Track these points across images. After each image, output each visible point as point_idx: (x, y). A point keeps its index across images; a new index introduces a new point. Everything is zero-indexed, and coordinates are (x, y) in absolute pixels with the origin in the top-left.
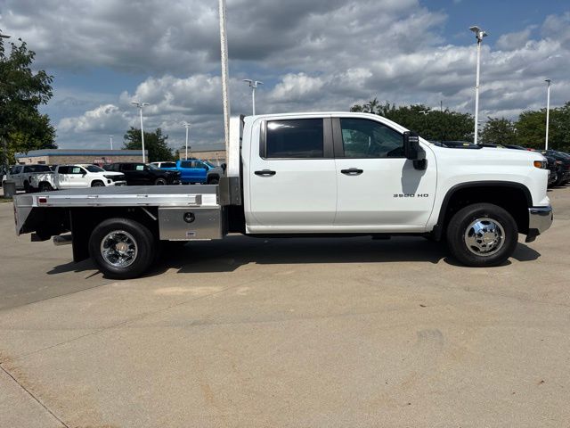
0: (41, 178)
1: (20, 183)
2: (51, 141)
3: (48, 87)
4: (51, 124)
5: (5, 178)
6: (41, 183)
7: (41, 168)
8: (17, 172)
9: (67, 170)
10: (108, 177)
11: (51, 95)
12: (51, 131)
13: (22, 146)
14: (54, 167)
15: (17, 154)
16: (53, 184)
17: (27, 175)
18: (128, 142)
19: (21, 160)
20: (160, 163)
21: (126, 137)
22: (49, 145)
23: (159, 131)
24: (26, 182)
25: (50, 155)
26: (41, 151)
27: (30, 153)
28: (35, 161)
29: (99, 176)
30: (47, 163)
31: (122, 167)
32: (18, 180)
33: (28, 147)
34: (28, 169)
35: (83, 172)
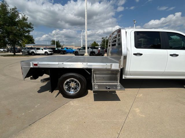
0: (32, 51)
1: (26, 52)
2: (34, 42)
3: (33, 27)
4: (33, 38)
5: (22, 50)
6: (32, 52)
7: (32, 48)
8: (26, 49)
9: (38, 49)
10: (49, 51)
11: (33, 30)
12: (33, 40)
13: (27, 43)
14: (35, 48)
15: (26, 45)
16: (35, 52)
17: (28, 50)
18: (51, 43)
19: (27, 46)
20: (60, 48)
21: (51, 42)
22: (33, 43)
23: (58, 41)
24: (28, 51)
25: (34, 45)
26: (31, 44)
27: (29, 44)
28: (30, 46)
29: (47, 50)
30: (33, 47)
31: (52, 49)
32: (26, 51)
33: (28, 43)
34: (28, 48)
35: (42, 49)
